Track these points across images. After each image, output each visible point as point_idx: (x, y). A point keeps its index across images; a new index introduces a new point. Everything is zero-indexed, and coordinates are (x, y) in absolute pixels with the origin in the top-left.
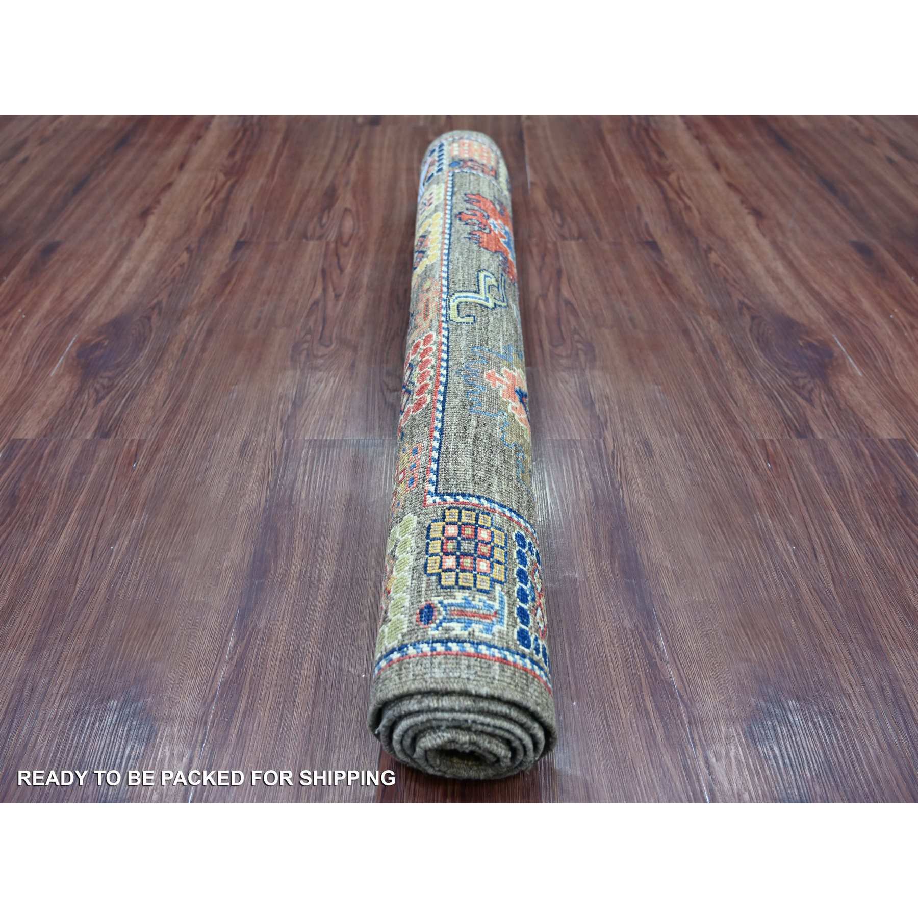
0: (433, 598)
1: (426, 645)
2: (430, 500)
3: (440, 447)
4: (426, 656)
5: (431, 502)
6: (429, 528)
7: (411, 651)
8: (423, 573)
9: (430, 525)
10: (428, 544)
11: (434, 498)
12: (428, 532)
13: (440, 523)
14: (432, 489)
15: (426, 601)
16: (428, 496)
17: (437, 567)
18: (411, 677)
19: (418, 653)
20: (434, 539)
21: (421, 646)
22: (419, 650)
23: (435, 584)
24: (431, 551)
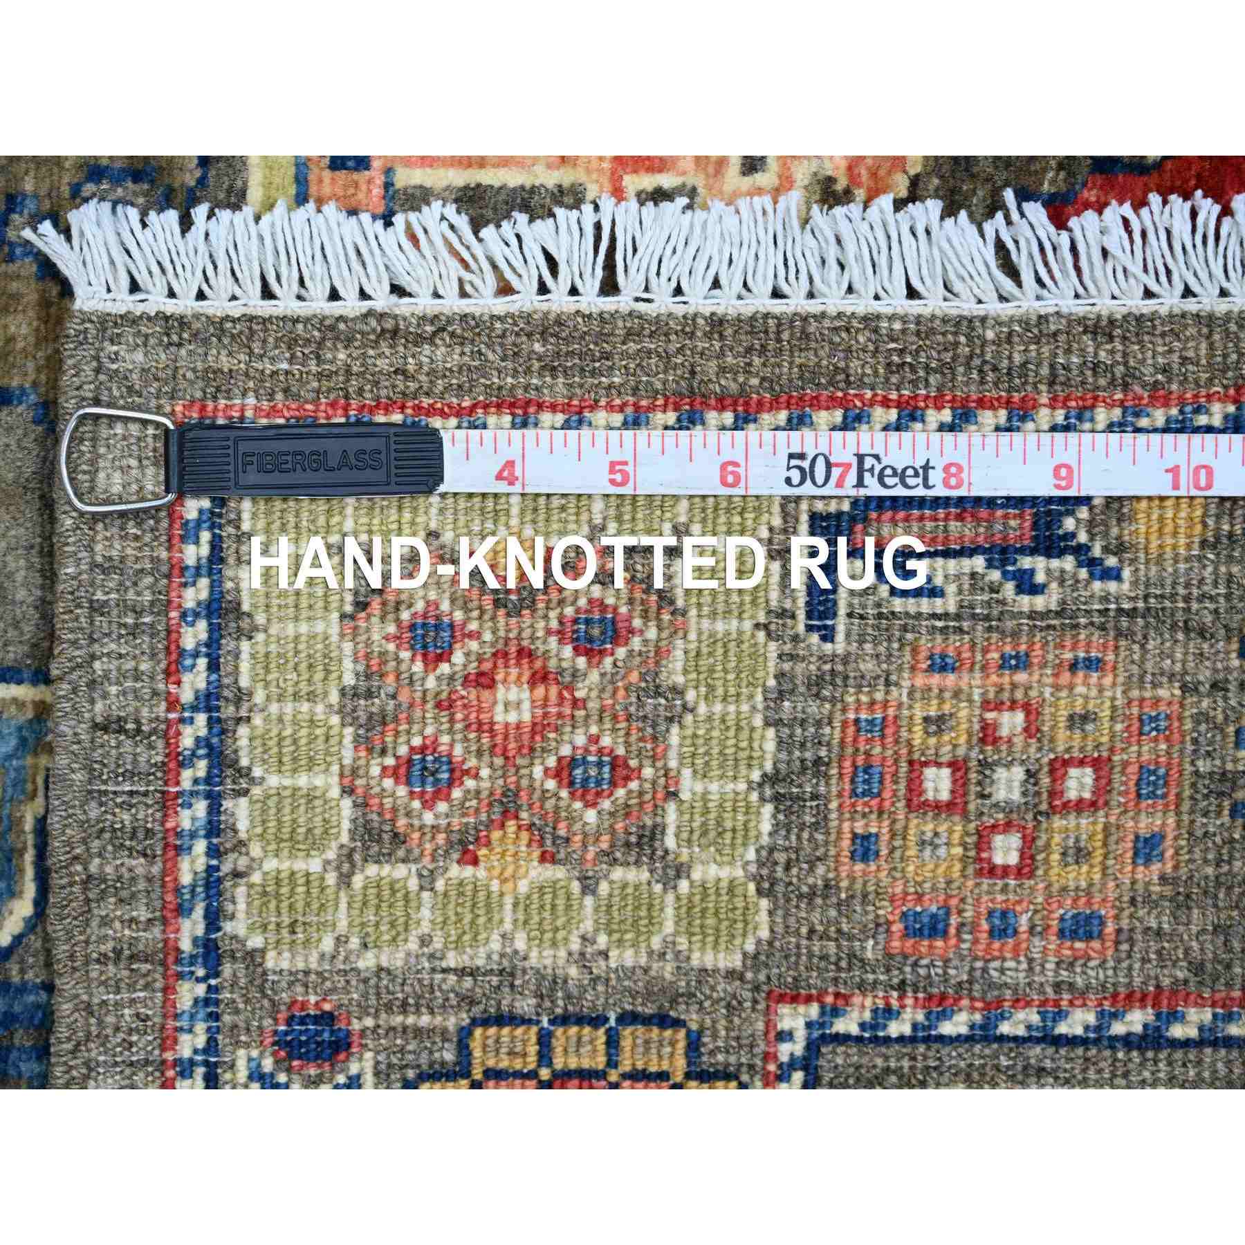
0: (369, 1055)
1: (201, 1041)
2: (793, 1019)
3: (1059, 1041)
4: (163, 1049)
5: (785, 1024)
6: (663, 1021)
7: (188, 993)
8: (477, 1010)
9: (677, 1023)
10: (597, 1021)
11: (801, 1034)
12: (647, 1021)
13: (681, 1063)
14: (847, 1025)
15: (362, 1033)
16: (814, 1010)
17: (491, 1063)
18: (100, 995)
19: (176, 1016)
20: (613, 1042)
21: (200, 1027)
22: (184, 1023)
23: (424, 1059)
24: (562, 1037)
